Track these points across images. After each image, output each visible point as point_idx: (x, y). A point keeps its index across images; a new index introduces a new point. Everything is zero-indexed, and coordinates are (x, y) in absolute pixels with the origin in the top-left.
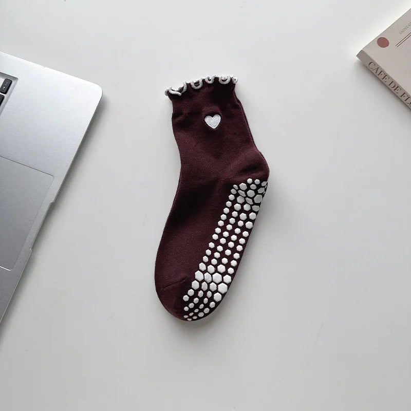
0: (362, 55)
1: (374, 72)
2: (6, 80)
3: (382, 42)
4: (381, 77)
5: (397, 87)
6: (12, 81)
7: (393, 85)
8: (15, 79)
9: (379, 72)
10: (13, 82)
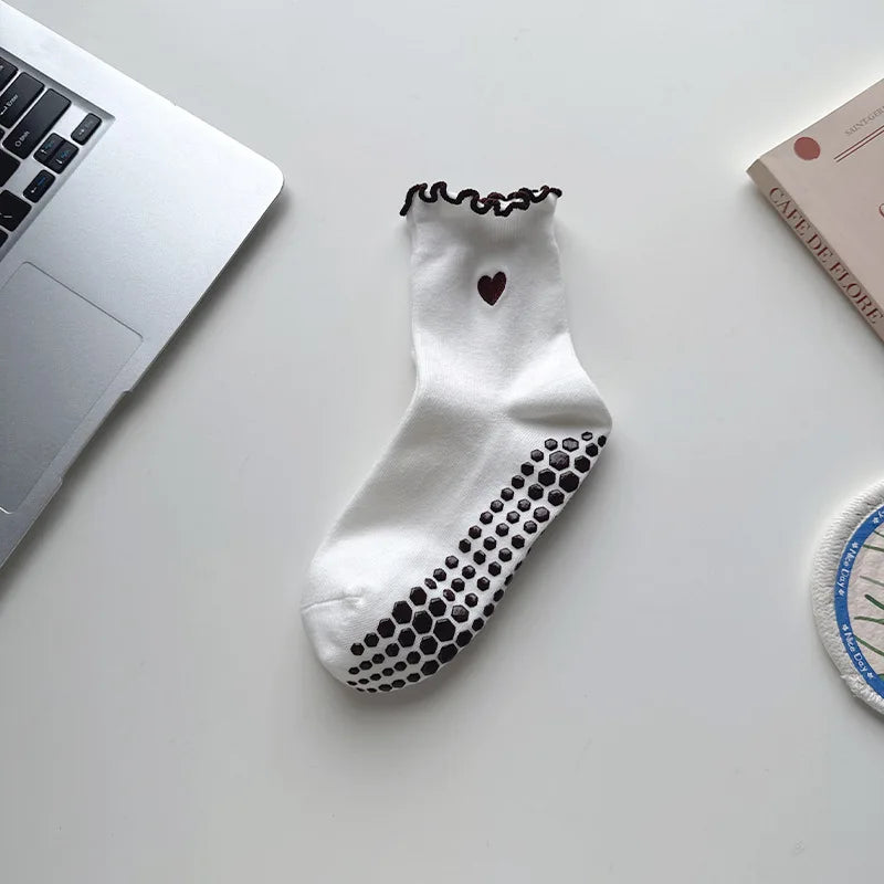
0: (757, 169)
1: (781, 209)
2: (90, 116)
3: (806, 147)
4: (793, 222)
5: (824, 249)
6: (101, 121)
7: (815, 243)
8: (110, 117)
9: (789, 212)
10: (103, 124)
